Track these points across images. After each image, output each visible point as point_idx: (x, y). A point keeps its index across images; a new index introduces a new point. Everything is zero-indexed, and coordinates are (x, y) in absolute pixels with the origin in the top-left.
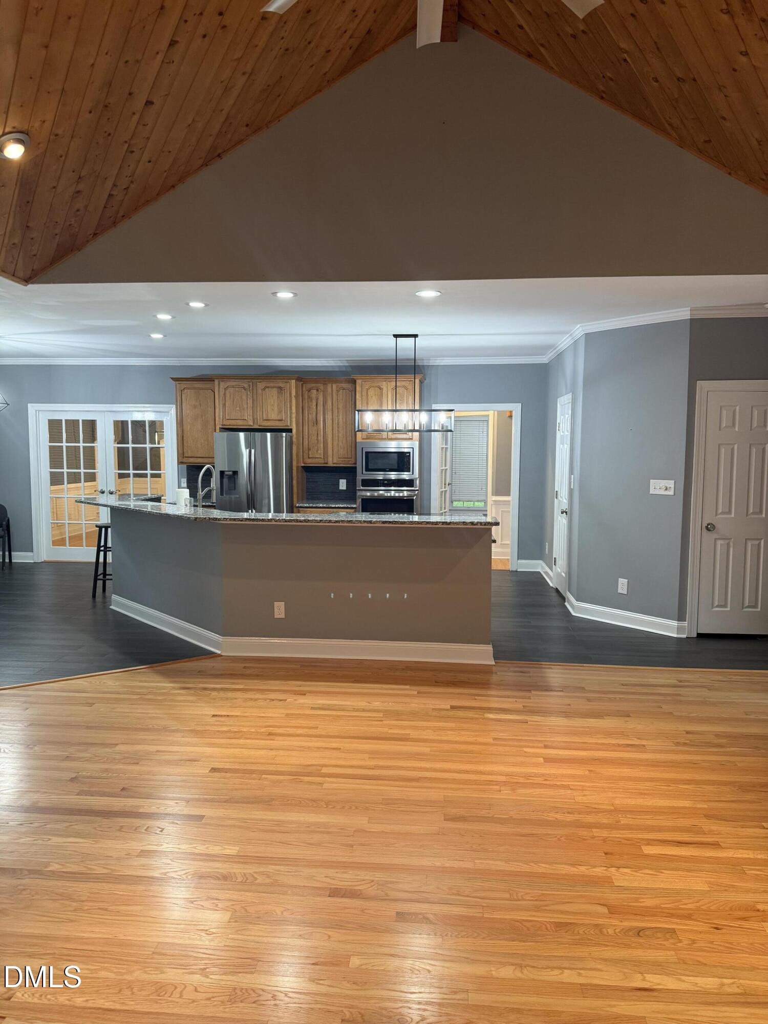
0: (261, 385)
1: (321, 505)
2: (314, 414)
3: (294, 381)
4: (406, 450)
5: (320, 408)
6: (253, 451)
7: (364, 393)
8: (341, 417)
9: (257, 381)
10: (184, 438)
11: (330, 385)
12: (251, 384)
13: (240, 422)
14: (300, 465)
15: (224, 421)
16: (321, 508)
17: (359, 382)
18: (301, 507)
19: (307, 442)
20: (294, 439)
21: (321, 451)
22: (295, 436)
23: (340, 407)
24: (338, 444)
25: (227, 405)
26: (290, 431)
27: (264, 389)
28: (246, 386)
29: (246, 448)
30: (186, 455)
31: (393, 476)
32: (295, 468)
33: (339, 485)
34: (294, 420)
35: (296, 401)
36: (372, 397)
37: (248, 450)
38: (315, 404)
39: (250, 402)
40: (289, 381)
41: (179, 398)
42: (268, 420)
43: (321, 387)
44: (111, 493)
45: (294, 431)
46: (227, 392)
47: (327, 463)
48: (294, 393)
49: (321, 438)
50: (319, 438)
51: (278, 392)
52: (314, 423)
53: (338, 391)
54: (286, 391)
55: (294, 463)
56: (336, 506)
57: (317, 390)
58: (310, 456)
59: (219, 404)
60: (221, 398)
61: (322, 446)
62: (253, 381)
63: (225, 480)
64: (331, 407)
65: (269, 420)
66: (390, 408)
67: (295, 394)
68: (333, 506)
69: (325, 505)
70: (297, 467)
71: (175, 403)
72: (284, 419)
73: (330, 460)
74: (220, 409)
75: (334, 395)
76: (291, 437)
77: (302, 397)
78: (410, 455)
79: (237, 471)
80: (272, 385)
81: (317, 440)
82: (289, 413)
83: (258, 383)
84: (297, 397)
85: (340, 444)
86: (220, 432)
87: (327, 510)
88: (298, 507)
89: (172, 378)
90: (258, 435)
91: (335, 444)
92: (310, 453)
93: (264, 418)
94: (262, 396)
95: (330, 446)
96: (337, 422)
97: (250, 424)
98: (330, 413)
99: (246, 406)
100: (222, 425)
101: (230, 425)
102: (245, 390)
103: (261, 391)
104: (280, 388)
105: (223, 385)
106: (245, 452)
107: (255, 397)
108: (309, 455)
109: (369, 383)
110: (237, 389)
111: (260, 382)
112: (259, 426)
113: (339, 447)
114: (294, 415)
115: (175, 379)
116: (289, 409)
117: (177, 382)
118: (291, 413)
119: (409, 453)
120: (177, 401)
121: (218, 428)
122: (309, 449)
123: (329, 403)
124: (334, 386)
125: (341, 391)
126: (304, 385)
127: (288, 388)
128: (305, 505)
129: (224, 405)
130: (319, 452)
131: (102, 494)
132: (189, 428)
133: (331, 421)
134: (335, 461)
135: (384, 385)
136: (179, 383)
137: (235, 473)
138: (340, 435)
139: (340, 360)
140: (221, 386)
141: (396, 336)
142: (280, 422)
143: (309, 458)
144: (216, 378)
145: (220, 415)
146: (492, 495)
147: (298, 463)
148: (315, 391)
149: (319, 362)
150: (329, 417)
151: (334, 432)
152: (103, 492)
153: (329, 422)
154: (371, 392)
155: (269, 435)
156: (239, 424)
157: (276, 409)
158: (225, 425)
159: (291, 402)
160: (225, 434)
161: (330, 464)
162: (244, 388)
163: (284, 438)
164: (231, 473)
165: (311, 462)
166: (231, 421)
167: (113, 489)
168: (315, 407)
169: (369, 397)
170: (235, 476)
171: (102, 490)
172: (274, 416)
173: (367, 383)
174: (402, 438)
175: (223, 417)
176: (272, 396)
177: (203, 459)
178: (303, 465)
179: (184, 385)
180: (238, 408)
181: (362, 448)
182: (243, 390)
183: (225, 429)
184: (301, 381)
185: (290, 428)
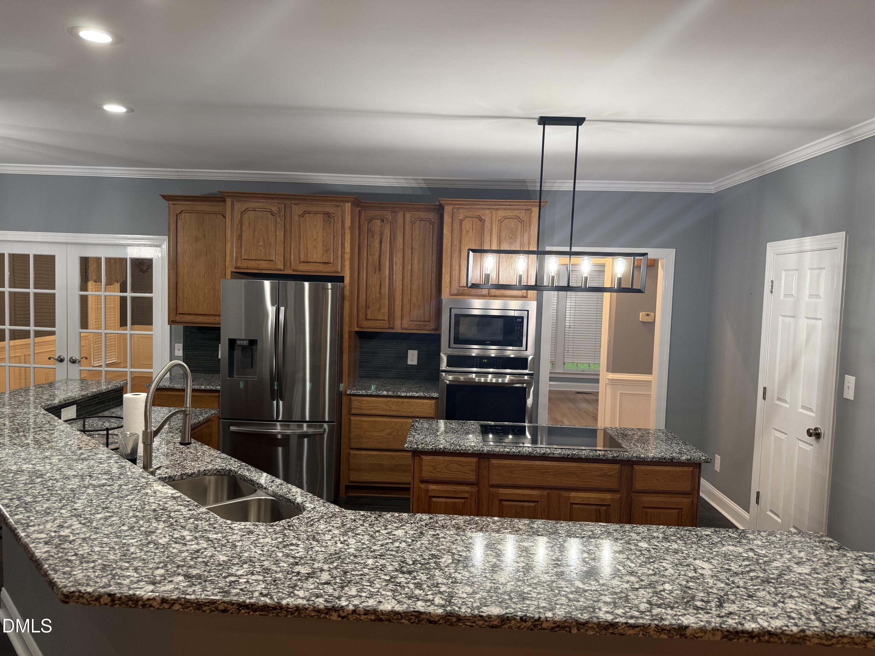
0: (297, 209)
1: (385, 393)
2: (377, 255)
3: (350, 204)
4: (516, 314)
5: (386, 246)
6: (282, 309)
7: (456, 226)
8: (416, 260)
9: (293, 202)
10: (179, 286)
11: (402, 213)
12: (282, 206)
13: (263, 265)
14: (352, 330)
15: (239, 261)
16: (384, 396)
17: (448, 209)
18: (354, 395)
19: (364, 296)
20: (347, 293)
21: (385, 310)
22: (348, 288)
23: (416, 246)
24: (410, 300)
25: (244, 237)
26: (341, 279)
27: (302, 215)
28: (274, 209)
29: (273, 305)
30: (180, 311)
31: (493, 351)
32: (346, 336)
33: (407, 357)
34: (347, 263)
35: (351, 234)
36: (467, 232)
37: (274, 308)
38: (377, 241)
39: (280, 234)
40: (342, 204)
41: (173, 227)
42: (307, 262)
43: (388, 215)
44: (73, 362)
45: (347, 280)
46: (245, 217)
47: (393, 328)
48: (348, 223)
49: (385, 290)
50: (383, 291)
51: (324, 220)
52: (376, 269)
53: (413, 223)
54: (335, 219)
55: (346, 329)
56: (408, 395)
57: (382, 221)
58: (369, 317)
59: (232, 236)
60: (235, 228)
61: (387, 302)
62: (285, 202)
63: (237, 353)
64: (402, 246)
65: (310, 262)
66: (494, 248)
67: (349, 225)
68: (403, 394)
69: (390, 393)
70: (350, 332)
71: (168, 233)
72: (332, 262)
73: (398, 323)
74: (232, 243)
75: (407, 228)
76: (343, 289)
77: (359, 229)
78: (522, 322)
79: (257, 340)
80: (315, 209)
81: (380, 293)
82: (340, 251)
83: (293, 205)
84: (352, 228)
85: (414, 299)
86: (231, 278)
87: (393, 400)
88: (350, 395)
89: (163, 196)
90: (291, 284)
91: (406, 300)
92: (369, 312)
93: (302, 259)
94: (300, 225)
95: (398, 303)
96: (409, 267)
97: (279, 266)
98: (400, 255)
99: (273, 241)
100: (236, 268)
101: (248, 268)
102: (274, 216)
103: (297, 218)
104: (328, 214)
105: (239, 207)
106: (271, 309)
107: (288, 227)
108: (366, 315)
109: (464, 211)
110: (261, 214)
111: (297, 204)
112: (293, 271)
113: (412, 305)
114: (347, 256)
115: (167, 198)
116: (340, 246)
117: (171, 202)
118: (343, 253)
119: (522, 318)
120: (169, 230)
121: (229, 272)
122: (367, 307)
123: (399, 240)
124: (408, 215)
125: (418, 222)
126: (363, 213)
127: (340, 214)
128: (361, 393)
129: (240, 237)
130: (382, 311)
131: (60, 363)
132: (186, 271)
133: (401, 267)
134: (405, 325)
135: (487, 215)
136: (173, 204)
137: (253, 342)
138: (415, 287)
139: (413, 179)
140: (236, 209)
141: (544, 121)
142: (326, 266)
143: (367, 319)
144: (228, 196)
145: (232, 252)
146: (607, 371)
147: (350, 326)
148: (379, 222)
149: (383, 180)
150: (398, 259)
151: (405, 282)
152: (61, 360)
153: (398, 268)
154: (467, 225)
155: (307, 284)
156: (263, 266)
157: (320, 246)
158: (239, 268)
159: (343, 236)
160: (242, 282)
161: (398, 329)
162: (272, 213)
163: (330, 291)
164: (245, 343)
165: (369, 326)
166: (250, 262)
167: (77, 356)
168: (377, 246)
169: (464, 232)
170: (254, 347)
171: (59, 357)
172: (317, 256)
173: (461, 210)
174: (513, 295)
175: (236, 257)
176: (315, 226)
177: (207, 318)
178: (357, 329)
179: (181, 206)
180: (261, 243)
181: (451, 309)
182: (270, 216)
183: (239, 274)
184: (358, 206)
185: (340, 275)
